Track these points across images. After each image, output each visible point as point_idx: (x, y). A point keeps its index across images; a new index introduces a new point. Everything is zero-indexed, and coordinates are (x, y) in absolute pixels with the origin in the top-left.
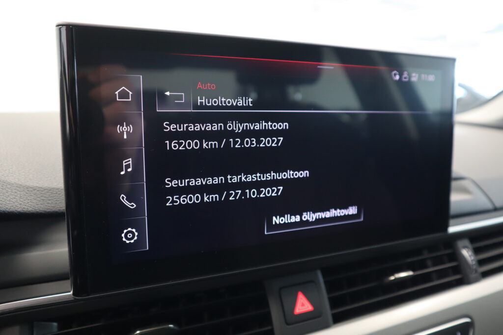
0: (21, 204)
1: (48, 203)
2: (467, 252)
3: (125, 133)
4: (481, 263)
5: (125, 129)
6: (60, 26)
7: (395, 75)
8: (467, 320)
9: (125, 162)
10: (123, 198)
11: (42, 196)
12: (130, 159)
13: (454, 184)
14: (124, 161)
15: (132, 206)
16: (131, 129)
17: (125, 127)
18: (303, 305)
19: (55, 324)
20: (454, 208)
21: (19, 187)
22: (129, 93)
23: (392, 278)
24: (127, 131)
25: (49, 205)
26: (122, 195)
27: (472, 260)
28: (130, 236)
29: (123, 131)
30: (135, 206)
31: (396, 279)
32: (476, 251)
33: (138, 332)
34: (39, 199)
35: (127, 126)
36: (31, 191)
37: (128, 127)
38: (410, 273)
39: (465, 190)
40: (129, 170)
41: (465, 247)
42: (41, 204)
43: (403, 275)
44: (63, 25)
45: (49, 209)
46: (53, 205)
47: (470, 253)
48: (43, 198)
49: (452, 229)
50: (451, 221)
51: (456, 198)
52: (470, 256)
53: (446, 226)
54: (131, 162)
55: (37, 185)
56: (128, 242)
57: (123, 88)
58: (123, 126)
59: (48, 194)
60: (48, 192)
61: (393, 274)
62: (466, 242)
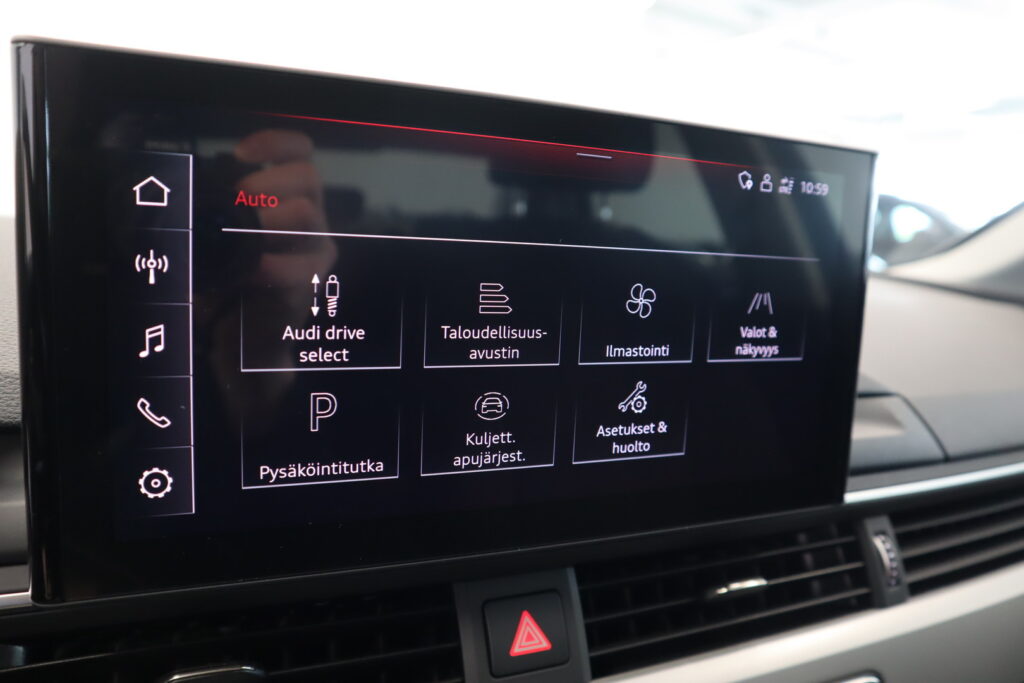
1: (8, 406)
2: (884, 542)
3: (152, 273)
4: (910, 564)
5: (152, 264)
6: (19, 43)
7: (745, 179)
9: (151, 333)
10: (143, 405)
12: (162, 327)
13: (860, 405)
14: (148, 331)
15: (163, 422)
16: (164, 264)
17: (152, 260)
18: (530, 638)
19: (20, 649)
20: (857, 455)
22: (162, 190)
23: (724, 590)
24: (156, 269)
25: (10, 409)
26: (142, 400)
27: (891, 560)
28: (156, 483)
29: (148, 269)
30: (169, 423)
31: (729, 593)
32: (903, 541)
35: (156, 258)
37: (160, 260)
38: (762, 581)
39: (889, 419)
40: (159, 348)
41: (880, 533)
43: (748, 584)
44: (26, 42)
45: (9, 417)
47: (888, 546)
49: (851, 498)
50: (851, 481)
51: (865, 434)
52: (889, 551)
53: (842, 491)
54: (162, 333)
56: (151, 496)
57: (152, 178)
58: (148, 258)
61: (723, 584)
62: (884, 522)
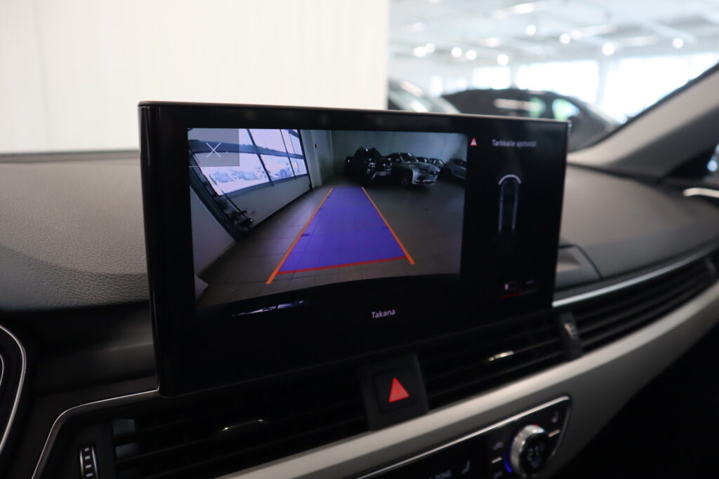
0: (95, 296)
1: (123, 293)
2: (570, 327)
4: (583, 337)
8: (565, 398)
11: (116, 285)
13: (561, 252)
18: (398, 392)
19: (132, 421)
20: (559, 281)
21: (91, 276)
23: (492, 359)
27: (575, 336)
31: (495, 360)
32: (579, 325)
33: (226, 429)
34: (113, 288)
36: (104, 279)
38: (511, 353)
39: (571, 260)
41: (568, 321)
42: (116, 294)
43: (503, 355)
46: (128, 295)
47: (573, 328)
48: (116, 287)
49: (556, 304)
50: (556, 295)
51: (562, 268)
52: (572, 331)
53: (552, 300)
55: (109, 272)
59: (121, 282)
60: (120, 279)
61: (493, 355)
62: (570, 316)
